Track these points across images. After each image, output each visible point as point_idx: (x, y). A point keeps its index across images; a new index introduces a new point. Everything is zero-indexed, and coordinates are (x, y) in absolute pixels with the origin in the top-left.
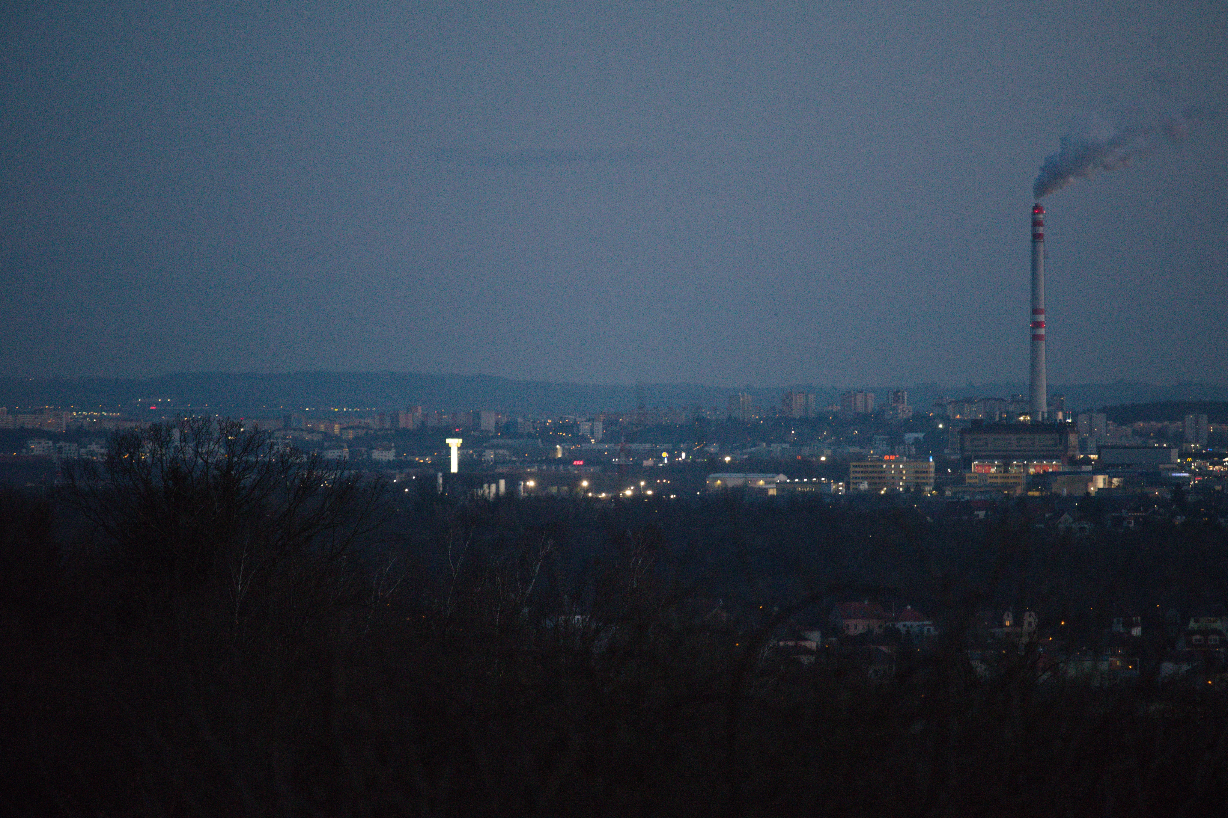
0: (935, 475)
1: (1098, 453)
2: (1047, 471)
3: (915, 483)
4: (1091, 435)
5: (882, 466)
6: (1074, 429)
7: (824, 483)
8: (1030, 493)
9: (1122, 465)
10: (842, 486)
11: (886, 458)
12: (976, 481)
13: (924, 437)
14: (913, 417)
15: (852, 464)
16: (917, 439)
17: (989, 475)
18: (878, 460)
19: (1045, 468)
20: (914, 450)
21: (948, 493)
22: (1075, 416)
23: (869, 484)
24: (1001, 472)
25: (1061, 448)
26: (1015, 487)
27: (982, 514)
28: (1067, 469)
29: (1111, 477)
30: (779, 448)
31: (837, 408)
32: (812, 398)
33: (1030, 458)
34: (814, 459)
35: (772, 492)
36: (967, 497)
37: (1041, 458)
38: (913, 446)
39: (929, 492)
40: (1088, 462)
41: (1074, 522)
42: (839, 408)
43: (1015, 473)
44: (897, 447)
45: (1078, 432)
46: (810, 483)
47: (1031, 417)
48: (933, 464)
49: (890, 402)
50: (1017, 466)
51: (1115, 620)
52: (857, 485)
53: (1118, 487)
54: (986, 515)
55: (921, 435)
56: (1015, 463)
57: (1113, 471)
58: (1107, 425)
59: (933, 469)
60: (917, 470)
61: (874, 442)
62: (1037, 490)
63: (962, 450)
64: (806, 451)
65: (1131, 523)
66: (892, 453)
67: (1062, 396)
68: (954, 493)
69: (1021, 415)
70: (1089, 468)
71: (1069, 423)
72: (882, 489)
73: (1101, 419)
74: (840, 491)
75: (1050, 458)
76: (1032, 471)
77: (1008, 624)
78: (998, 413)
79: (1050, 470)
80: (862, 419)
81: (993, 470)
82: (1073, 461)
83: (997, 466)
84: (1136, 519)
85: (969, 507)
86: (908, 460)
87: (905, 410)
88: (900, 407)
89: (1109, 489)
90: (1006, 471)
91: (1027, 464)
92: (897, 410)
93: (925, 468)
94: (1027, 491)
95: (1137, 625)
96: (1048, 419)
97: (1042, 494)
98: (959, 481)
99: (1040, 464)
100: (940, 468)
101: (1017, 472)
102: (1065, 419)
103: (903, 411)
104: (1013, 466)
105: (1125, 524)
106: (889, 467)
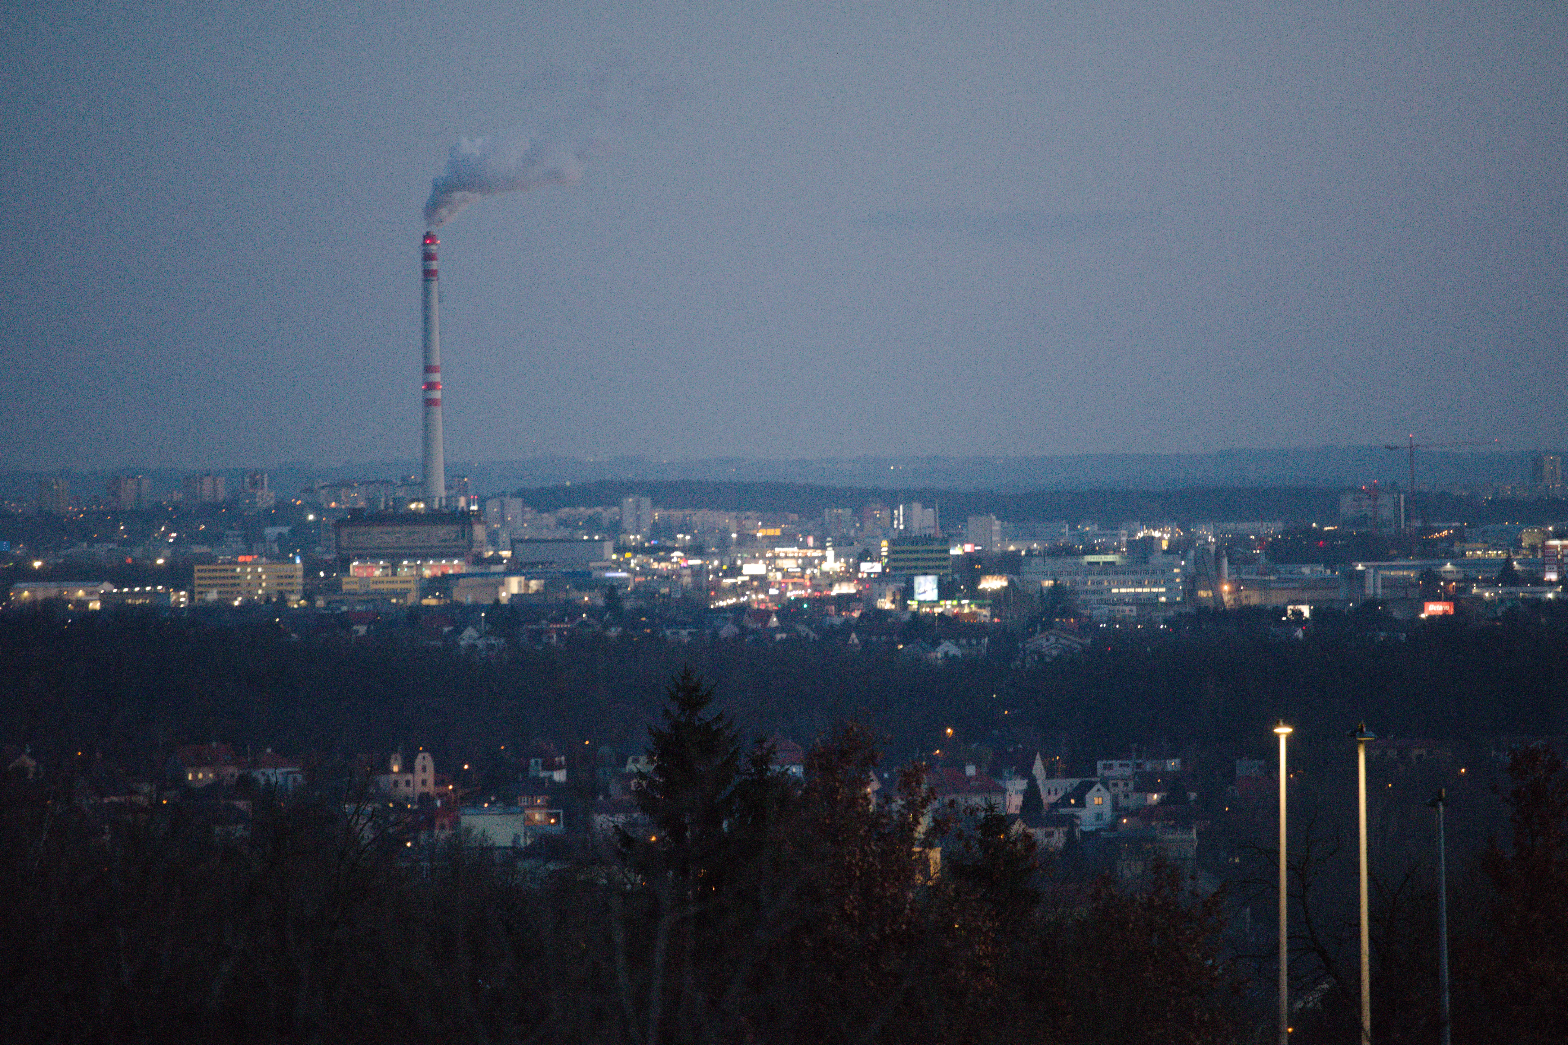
0: (304, 581)
1: (513, 549)
2: (446, 573)
3: (278, 591)
4: (503, 526)
5: (235, 570)
6: (480, 519)
7: (161, 593)
8: (425, 602)
9: (542, 563)
10: (184, 596)
11: (241, 559)
12: (356, 587)
13: (290, 531)
14: (276, 507)
15: (196, 568)
16: (280, 535)
17: (372, 579)
18: (230, 563)
19: (444, 570)
20: (277, 548)
21: (320, 603)
22: (482, 502)
23: (219, 593)
24: (387, 575)
25: (465, 542)
26: (406, 594)
27: (362, 630)
28: (472, 569)
29: (528, 579)
30: (105, 549)
31: (178, 496)
32: (146, 483)
33: (425, 557)
34: (148, 562)
35: (95, 605)
36: (345, 608)
37: (437, 556)
38: (276, 545)
39: (296, 602)
40: (498, 560)
41: (480, 637)
42: (181, 495)
43: (406, 576)
44: (255, 545)
45: (485, 523)
46: (142, 594)
47: (426, 504)
48: (301, 566)
49: (246, 488)
50: (408, 567)
51: (532, 761)
52: (204, 595)
53: (537, 592)
54: (368, 631)
55: (285, 530)
56: (405, 562)
57: (531, 571)
58: (524, 513)
59: (300, 573)
60: (280, 574)
61: (225, 539)
62: (434, 597)
63: (338, 548)
64: (138, 552)
65: (552, 637)
66: (249, 553)
67: (464, 477)
68: (328, 604)
69: (413, 501)
70: (500, 568)
71: (474, 511)
72: (235, 599)
73: (515, 505)
74: (182, 603)
75: (451, 556)
76: (427, 573)
77: (396, 769)
78: (383, 500)
79: (451, 572)
80: (210, 511)
81: (378, 573)
82: (479, 560)
83: (384, 568)
84: (559, 632)
85: (346, 621)
86: (269, 561)
87: (266, 497)
88: (259, 494)
89: (525, 595)
90: (394, 574)
91: (421, 564)
92: (255, 498)
93: (290, 571)
94: (421, 599)
95: (559, 767)
96: (447, 507)
97: (439, 602)
98: (335, 587)
99: (437, 564)
100: (310, 571)
101: (408, 574)
102: (468, 505)
103: (263, 499)
104: (402, 567)
105: (545, 638)
106: (244, 571)
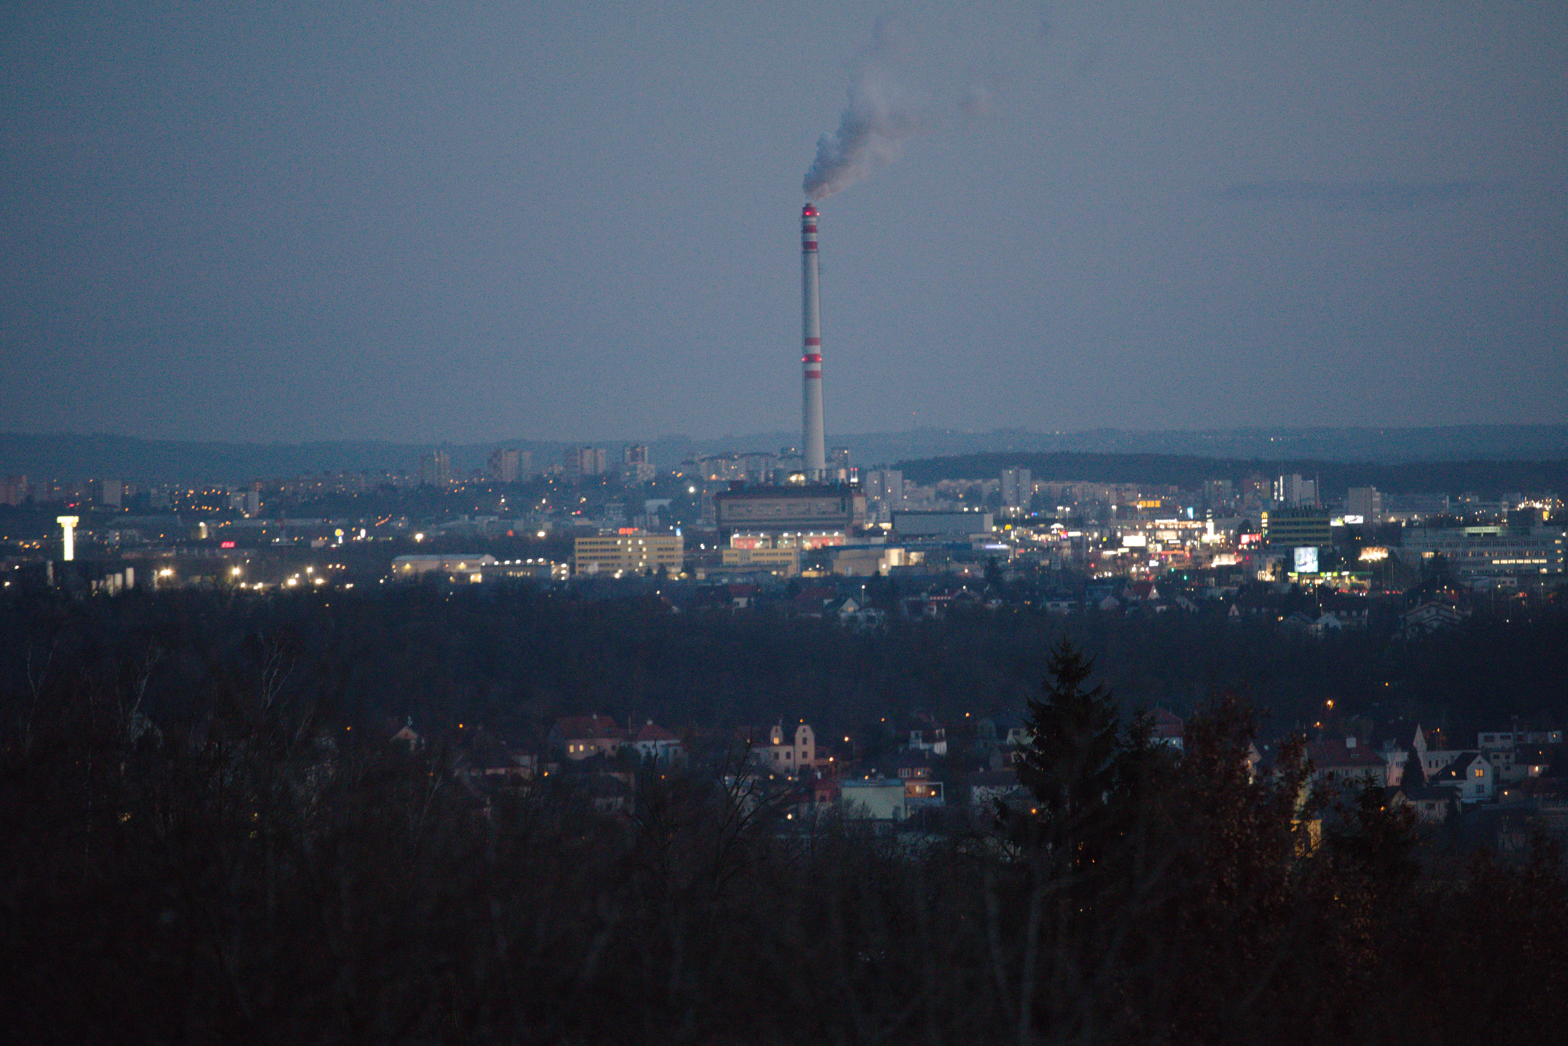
0: (685, 553)
1: (892, 521)
2: (826, 545)
3: (659, 564)
4: (883, 498)
5: (615, 543)
6: (860, 491)
7: (542, 566)
8: (805, 574)
9: (922, 536)
10: (565, 569)
11: (622, 531)
12: (736, 559)
13: (670, 504)
14: (656, 479)
15: (577, 540)
16: (661, 507)
17: (752, 552)
18: (611, 535)
19: (824, 542)
20: (658, 521)
21: (701, 575)
22: (862, 474)
23: (600, 565)
24: (767, 548)
25: (845, 515)
26: (786, 566)
27: (742, 602)
28: (853, 541)
29: (908, 551)
30: (486, 521)
31: (558, 469)
32: (527, 456)
33: (805, 529)
34: (529, 535)
35: (477, 578)
36: (725, 581)
37: (818, 528)
38: (657, 517)
39: (677, 574)
40: (878, 532)
41: (860, 610)
42: (562, 468)
43: (786, 548)
44: (635, 518)
45: (865, 495)
46: (523, 566)
47: (806, 476)
48: (681, 538)
49: (626, 461)
50: (789, 539)
51: (913, 734)
52: (585, 568)
53: (917, 564)
54: (749, 603)
55: (666, 502)
56: (786, 535)
57: (911, 543)
58: (904, 485)
59: (680, 546)
60: (660, 546)
61: (606, 513)
62: (815, 569)
63: (719, 520)
64: (519, 525)
65: (933, 609)
66: (630, 525)
67: (844, 449)
68: (709, 576)
69: (793, 473)
70: (880, 540)
71: (854, 483)
72: (616, 571)
73: (895, 477)
74: (562, 575)
75: (831, 528)
76: (808, 545)
77: (776, 741)
78: (763, 473)
79: (831, 544)
80: (591, 483)
81: (758, 545)
82: (859, 532)
83: (764, 540)
84: (939, 604)
85: (726, 593)
86: (649, 534)
87: (646, 470)
88: (639, 466)
89: (906, 567)
90: (775, 546)
91: (801, 537)
92: (636, 471)
93: (671, 543)
94: (802, 571)
95: (941, 739)
96: (827, 478)
97: (819, 574)
98: (715, 560)
99: (817, 536)
100: (690, 543)
101: (789, 547)
102: (849, 478)
103: (643, 472)
104: (783, 539)
105: (926, 610)
106: (625, 544)
